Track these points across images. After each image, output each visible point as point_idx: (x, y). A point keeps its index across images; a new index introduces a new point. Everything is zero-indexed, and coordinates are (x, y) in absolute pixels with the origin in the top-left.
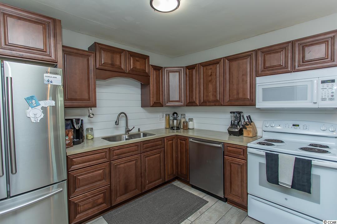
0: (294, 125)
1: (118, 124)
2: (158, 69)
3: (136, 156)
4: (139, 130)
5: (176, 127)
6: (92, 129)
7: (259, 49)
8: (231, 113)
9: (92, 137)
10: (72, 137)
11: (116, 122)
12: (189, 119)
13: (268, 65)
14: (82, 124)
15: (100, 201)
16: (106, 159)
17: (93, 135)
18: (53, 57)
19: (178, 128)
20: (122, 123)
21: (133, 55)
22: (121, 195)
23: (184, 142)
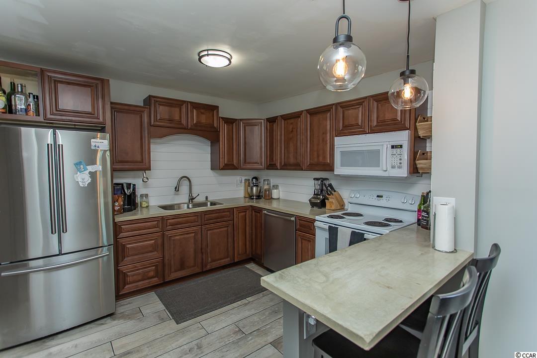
0: (378, 196)
1: (178, 190)
2: (230, 122)
3: (195, 228)
4: (207, 198)
5: (256, 196)
6: (147, 196)
7: (338, 103)
8: (314, 179)
9: (147, 205)
10: (122, 203)
11: (176, 188)
12: (273, 186)
13: (346, 123)
14: (134, 189)
15: (152, 274)
16: (158, 229)
17: (148, 203)
18: (101, 119)
19: (259, 197)
20: (184, 188)
21: (196, 106)
22: (176, 271)
23: (259, 214)
